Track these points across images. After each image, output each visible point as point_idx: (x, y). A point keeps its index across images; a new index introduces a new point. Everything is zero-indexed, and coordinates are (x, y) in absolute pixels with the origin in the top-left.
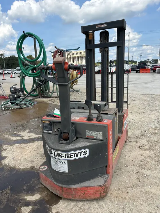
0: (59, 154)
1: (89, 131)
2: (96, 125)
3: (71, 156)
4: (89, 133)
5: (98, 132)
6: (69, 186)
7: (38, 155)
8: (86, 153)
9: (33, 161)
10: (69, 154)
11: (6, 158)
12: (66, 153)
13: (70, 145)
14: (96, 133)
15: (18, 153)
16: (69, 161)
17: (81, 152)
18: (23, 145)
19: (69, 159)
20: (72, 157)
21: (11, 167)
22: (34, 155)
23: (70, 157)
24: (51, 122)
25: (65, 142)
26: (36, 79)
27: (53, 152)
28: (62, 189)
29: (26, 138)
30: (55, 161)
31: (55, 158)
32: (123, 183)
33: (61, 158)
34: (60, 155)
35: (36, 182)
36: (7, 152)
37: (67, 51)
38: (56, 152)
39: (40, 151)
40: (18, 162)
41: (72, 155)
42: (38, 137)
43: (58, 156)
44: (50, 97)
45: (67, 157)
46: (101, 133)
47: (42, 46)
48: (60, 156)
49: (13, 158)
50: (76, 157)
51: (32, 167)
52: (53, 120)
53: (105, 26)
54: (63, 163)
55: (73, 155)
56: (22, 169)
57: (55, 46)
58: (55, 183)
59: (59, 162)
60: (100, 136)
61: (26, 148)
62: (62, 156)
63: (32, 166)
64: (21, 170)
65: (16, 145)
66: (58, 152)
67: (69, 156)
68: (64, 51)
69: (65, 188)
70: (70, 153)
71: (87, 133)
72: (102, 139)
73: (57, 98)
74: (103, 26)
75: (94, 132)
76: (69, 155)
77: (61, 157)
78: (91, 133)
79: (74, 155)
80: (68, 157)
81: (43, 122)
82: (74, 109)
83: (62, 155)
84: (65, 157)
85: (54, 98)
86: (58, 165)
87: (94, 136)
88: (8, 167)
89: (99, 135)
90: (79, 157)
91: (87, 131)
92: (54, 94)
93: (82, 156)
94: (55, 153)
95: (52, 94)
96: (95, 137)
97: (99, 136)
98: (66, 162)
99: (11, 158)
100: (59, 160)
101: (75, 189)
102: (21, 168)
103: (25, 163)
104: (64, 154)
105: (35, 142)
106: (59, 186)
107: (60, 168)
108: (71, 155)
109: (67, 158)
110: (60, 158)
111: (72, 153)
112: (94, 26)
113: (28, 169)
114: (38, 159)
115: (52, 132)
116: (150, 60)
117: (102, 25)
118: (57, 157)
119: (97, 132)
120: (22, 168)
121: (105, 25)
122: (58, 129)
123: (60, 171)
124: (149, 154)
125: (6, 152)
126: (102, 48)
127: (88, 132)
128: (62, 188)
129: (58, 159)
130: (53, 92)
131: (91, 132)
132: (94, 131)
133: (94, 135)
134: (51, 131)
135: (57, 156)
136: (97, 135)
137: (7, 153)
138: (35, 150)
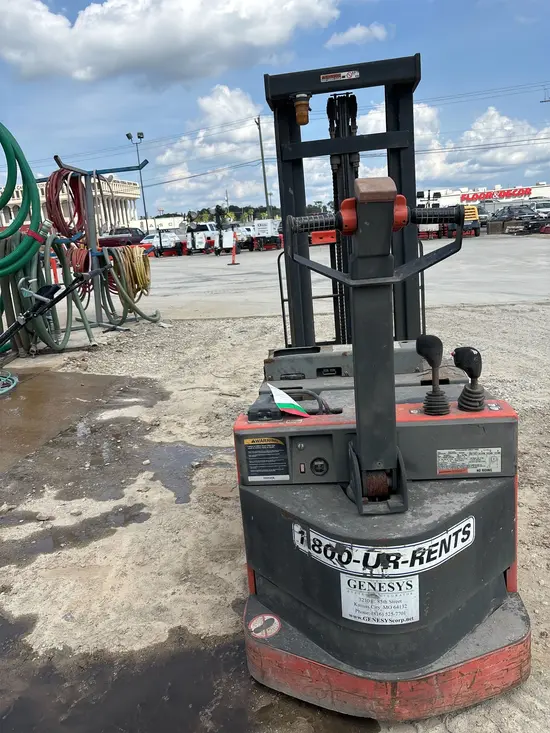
0: (388, 556)
1: (446, 451)
2: (478, 425)
3: (432, 556)
4: (448, 459)
5: (486, 450)
6: (419, 673)
7: (165, 579)
8: (468, 533)
9: (160, 609)
10: (427, 548)
11: (38, 625)
12: (416, 548)
13: (409, 514)
14: (475, 454)
15: (73, 589)
16: (424, 577)
17: (456, 534)
18: (73, 554)
19: (426, 565)
20: (435, 558)
21: (86, 656)
22: (147, 583)
23: (429, 560)
24: (282, 439)
25: (381, 507)
26: (23, 285)
27: (359, 553)
28: (393, 691)
29: (63, 521)
30: (366, 586)
31: (365, 576)
32: (537, 611)
33: (396, 571)
34: (393, 558)
35: (237, 689)
36: (23, 596)
37: (99, 174)
38: (372, 550)
39: (163, 561)
40: (101, 626)
41: (434, 549)
42: (116, 508)
43: (380, 567)
44: (61, 351)
45: (417, 561)
46: (494, 450)
47: (17, 158)
48: (392, 565)
49: (68, 616)
50: (445, 556)
51: (179, 633)
52: (292, 430)
53: (353, 77)
54: (404, 586)
55: (436, 551)
56: (140, 651)
57: (56, 157)
58: (360, 674)
59: (386, 587)
60: (491, 461)
61: (98, 563)
62: (400, 561)
63: (172, 631)
64: (140, 659)
65: (42, 559)
66: (383, 551)
67: (425, 556)
68: (85, 175)
69: (406, 681)
70: (430, 544)
71: (440, 461)
72: (499, 470)
73: (89, 350)
74: (346, 75)
75: (467, 452)
76: (423, 553)
77: (396, 566)
78: (455, 456)
79: (438, 547)
80: (421, 563)
81: (247, 442)
82: (304, 378)
83: (398, 558)
84: (412, 564)
85: (81, 353)
86: (383, 598)
87: (468, 466)
88: (71, 660)
89: (489, 459)
90: (453, 551)
91: (442, 453)
92: (73, 335)
93: (461, 545)
94: (367, 556)
95: (66, 339)
96: (471, 471)
97: (487, 460)
98: (415, 581)
99: (58, 619)
100: (387, 581)
101: (444, 674)
102: (132, 652)
103: (133, 624)
104: (406, 552)
105: (114, 531)
106: (380, 681)
107: (388, 610)
108: (430, 552)
109: (417, 567)
110: (391, 570)
111: (434, 542)
112: (314, 75)
113: (162, 645)
114: (176, 596)
115: (286, 477)
116: (325, 204)
117: (343, 74)
118: (377, 571)
119: (480, 450)
120: (137, 647)
121: (355, 75)
122: (315, 460)
123: (388, 623)
124: (536, 497)
125: (15, 598)
126: (339, 156)
127: (446, 457)
128: (394, 684)
129: (383, 576)
130: (69, 330)
131: (455, 453)
132: (470, 448)
133: (466, 462)
134: (286, 472)
135: (376, 566)
136: (478, 460)
137: (26, 600)
138: (141, 565)
